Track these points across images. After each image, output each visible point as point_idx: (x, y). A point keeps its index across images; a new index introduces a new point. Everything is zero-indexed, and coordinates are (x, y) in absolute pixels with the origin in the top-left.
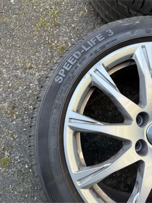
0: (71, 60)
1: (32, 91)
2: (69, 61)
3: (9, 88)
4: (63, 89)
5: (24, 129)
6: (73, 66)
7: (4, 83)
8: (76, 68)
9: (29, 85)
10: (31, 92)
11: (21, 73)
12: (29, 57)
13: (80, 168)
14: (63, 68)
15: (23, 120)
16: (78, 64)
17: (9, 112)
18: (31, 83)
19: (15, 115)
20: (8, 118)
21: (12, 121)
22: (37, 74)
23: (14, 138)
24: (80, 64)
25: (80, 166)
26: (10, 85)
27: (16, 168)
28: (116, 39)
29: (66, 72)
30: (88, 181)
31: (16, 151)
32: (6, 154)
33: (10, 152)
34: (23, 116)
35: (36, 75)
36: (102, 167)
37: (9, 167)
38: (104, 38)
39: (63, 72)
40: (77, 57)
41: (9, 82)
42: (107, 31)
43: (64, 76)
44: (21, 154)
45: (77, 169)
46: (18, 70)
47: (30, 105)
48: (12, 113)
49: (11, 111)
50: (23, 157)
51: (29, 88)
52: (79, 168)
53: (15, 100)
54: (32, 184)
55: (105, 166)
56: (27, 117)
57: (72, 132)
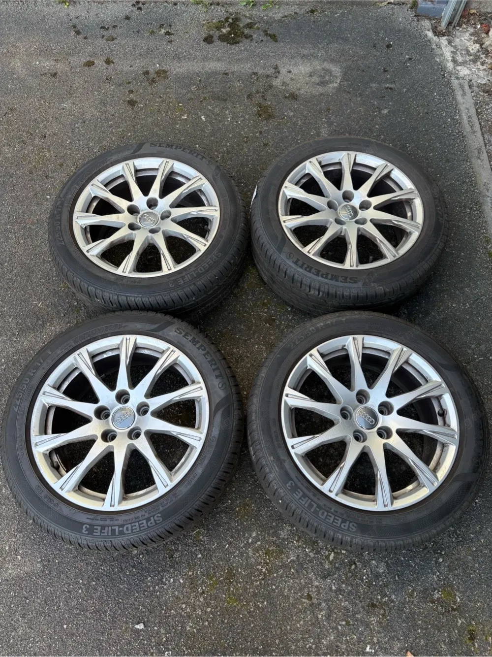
0: (330, 520)
1: (343, 583)
2: (331, 522)
3: (348, 623)
4: (362, 520)
5: (397, 578)
6: (336, 516)
7: (343, 635)
8: (337, 512)
9: (336, 591)
10: (344, 585)
11: (321, 610)
12: (293, 605)
13: (422, 485)
14: (340, 526)
15: (385, 586)
16: (332, 510)
17: (382, 611)
18: (331, 589)
19: (384, 600)
20: (390, 609)
21: (393, 601)
22: (316, 583)
23: (413, 591)
24: (331, 509)
25: (420, 486)
26: (344, 623)
27: (448, 574)
28: (296, 477)
29: (344, 521)
30: (429, 475)
31: (428, 583)
32: (436, 596)
33: (432, 591)
34: (381, 586)
35: (318, 584)
36: (414, 466)
37: (451, 585)
38: (299, 490)
39: (345, 524)
40: (326, 514)
41: (340, 628)
42: (289, 488)
43: (348, 523)
44: (429, 573)
45: (425, 488)
46: (318, 618)
47: (362, 580)
48: (382, 605)
49: (380, 609)
50: (432, 570)
51: (339, 590)
52: (423, 487)
53: (363, 607)
54: (457, 546)
55: (413, 464)
56: (380, 579)
57: (395, 501)
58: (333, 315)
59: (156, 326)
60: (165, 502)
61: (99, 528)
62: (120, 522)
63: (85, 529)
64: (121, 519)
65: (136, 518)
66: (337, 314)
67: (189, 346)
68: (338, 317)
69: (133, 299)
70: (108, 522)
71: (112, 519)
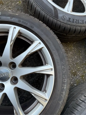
58: (66, 98)
66: (65, 101)
68: (64, 101)
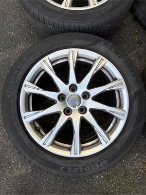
59: (90, 42)
60: (109, 153)
61: (71, 169)
62: (82, 165)
63: (62, 169)
64: (83, 163)
65: (92, 162)
67: (113, 56)
69: (73, 24)
70: (75, 165)
71: (77, 163)
